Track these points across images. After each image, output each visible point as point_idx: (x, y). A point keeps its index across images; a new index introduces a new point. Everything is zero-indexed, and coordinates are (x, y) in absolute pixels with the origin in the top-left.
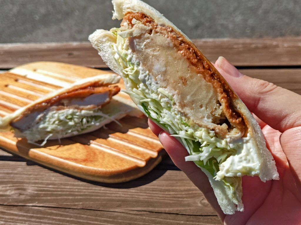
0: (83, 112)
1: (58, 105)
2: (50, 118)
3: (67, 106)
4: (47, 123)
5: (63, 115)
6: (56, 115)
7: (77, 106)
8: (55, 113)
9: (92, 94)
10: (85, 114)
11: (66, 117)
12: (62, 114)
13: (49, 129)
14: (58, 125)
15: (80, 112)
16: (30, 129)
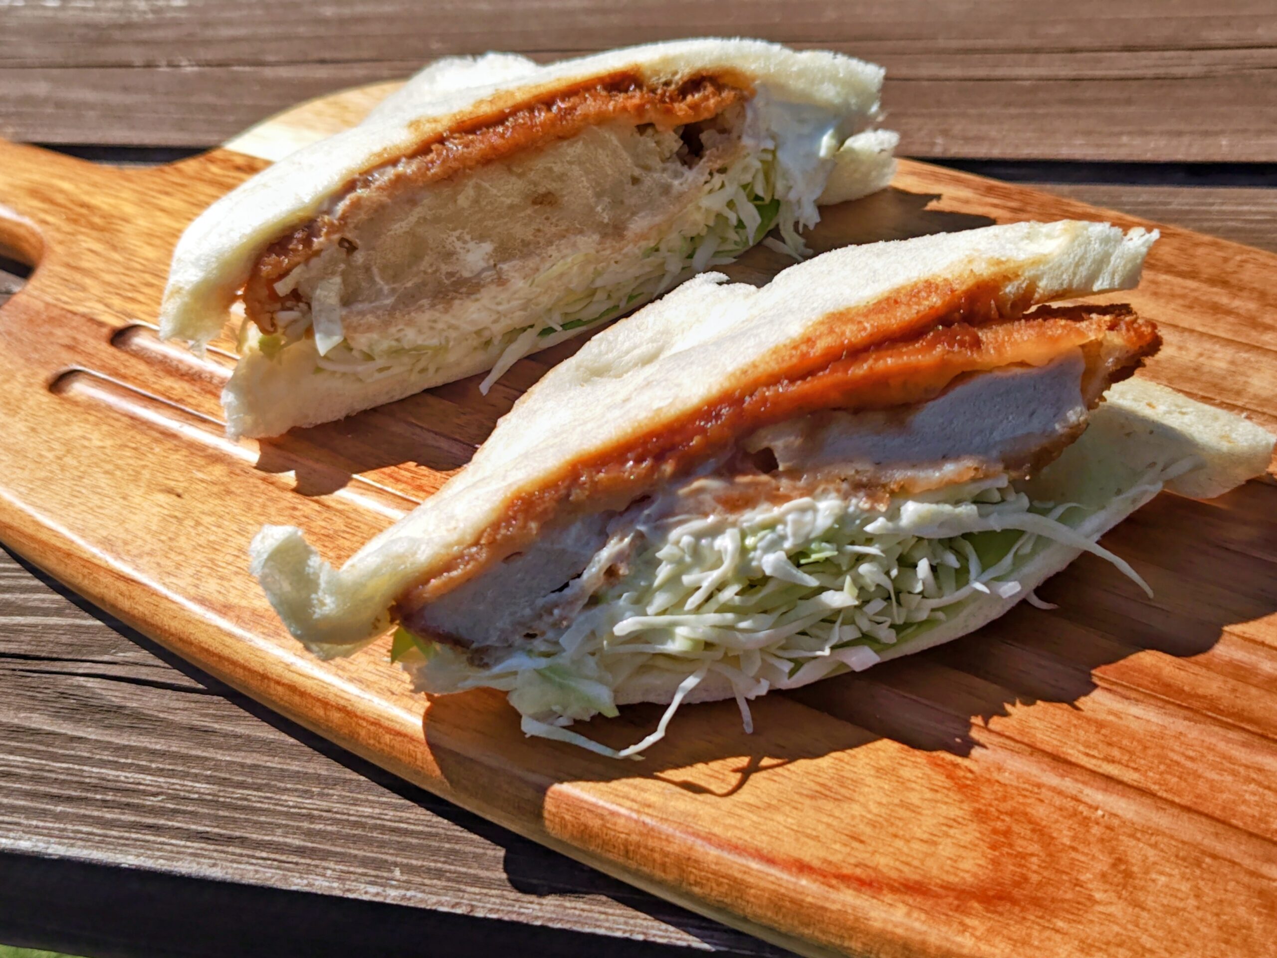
0: (911, 510)
1: (727, 471)
2: (681, 567)
3: (794, 474)
4: (660, 600)
5: (773, 546)
6: (726, 543)
7: (865, 469)
8: (715, 532)
9: (964, 376)
10: (923, 522)
11: (796, 557)
12: (770, 536)
13: (677, 645)
14: (742, 612)
15: (893, 515)
16: (539, 645)
